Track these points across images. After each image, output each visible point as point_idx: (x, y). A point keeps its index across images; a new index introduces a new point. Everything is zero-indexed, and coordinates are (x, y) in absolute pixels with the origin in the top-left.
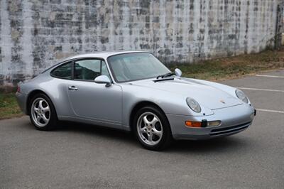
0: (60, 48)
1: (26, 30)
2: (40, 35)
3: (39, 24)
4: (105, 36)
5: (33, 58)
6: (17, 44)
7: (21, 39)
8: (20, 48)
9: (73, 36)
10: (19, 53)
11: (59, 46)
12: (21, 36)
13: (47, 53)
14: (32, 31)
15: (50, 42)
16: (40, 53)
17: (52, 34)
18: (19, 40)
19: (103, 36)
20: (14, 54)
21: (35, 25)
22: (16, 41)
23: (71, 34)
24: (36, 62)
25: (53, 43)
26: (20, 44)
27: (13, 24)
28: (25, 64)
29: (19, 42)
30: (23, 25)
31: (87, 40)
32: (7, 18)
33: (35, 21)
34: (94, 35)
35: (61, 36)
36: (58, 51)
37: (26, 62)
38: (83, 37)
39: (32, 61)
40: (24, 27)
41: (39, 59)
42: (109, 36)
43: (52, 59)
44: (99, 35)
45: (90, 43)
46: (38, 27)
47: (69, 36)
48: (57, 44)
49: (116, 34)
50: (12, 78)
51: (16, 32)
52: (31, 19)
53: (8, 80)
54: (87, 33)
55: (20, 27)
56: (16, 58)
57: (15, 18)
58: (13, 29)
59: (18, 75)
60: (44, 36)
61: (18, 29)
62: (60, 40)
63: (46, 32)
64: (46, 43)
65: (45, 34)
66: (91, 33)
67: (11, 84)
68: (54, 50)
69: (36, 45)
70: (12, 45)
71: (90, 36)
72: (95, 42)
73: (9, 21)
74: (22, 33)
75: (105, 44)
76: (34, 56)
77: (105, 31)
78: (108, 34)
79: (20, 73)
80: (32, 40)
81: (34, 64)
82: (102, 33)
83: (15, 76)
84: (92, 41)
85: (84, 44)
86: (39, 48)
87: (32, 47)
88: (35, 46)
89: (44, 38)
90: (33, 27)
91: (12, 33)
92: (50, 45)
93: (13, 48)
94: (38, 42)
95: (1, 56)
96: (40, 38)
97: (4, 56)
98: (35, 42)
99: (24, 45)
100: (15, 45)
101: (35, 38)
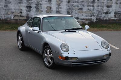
0: (82, 9)
2: (71, 3)
4: (109, 4)
5: (67, 12)
6: (59, 6)
7: (61, 4)
8: (60, 8)
9: (90, 4)
10: (60, 10)
11: (81, 8)
12: (61, 3)
13: (74, 11)
14: (67, 1)
15: (76, 6)
16: (70, 10)
17: (77, 3)
19: (108, 4)
20: (57, 10)
22: (59, 5)
23: (88, 3)
24: (68, 14)
25: (78, 6)
26: (61, 6)
31: (98, 6)
34: (102, 4)
35: (82, 4)
36: (80, 10)
38: (95, 4)
39: (66, 14)
41: (70, 13)
42: (112, 5)
43: (77, 13)
44: (105, 4)
45: (100, 7)
47: (87, 4)
48: (80, 7)
49: (117, 4)
51: (59, 1)
54: (98, 3)
56: (58, 12)
60: (73, 3)
62: (82, 5)
63: (75, 2)
64: (74, 6)
65: (74, 3)
66: (101, 3)
68: (78, 10)
69: (69, 7)
70: (57, 6)
71: (99, 4)
72: (103, 7)
74: (62, 2)
75: (109, 8)
77: (110, 2)
78: (112, 4)
80: (67, 5)
82: (107, 3)
84: (101, 6)
85: (96, 8)
86: (70, 8)
87: (67, 8)
88: (68, 8)
89: (73, 4)
92: (76, 7)
93: (57, 8)
94: (70, 6)
95: (51, 11)
96: (71, 4)
97: (52, 11)
98: (68, 6)
99: (63, 7)
100: (58, 6)
101: (68, 4)
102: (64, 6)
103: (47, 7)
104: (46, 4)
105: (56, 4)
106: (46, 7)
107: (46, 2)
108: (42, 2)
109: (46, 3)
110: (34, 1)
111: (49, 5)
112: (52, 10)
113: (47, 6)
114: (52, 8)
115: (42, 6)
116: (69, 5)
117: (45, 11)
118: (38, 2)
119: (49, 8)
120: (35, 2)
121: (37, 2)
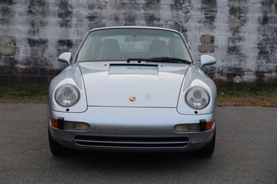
1: (251, 18)
2: (270, 25)
3: (271, 11)
5: (258, 51)
6: (237, 34)
7: (243, 29)
8: (240, 39)
10: (237, 44)
12: (242, 25)
14: (259, 20)
16: (268, 46)
18: (240, 29)
20: (231, 44)
21: (265, 13)
22: (236, 30)
24: (262, 56)
26: (240, 35)
27: (233, 11)
28: (246, 56)
29: (240, 32)
30: (246, 12)
32: (226, 4)
33: (266, 8)
37: (248, 54)
39: (257, 54)
40: (249, 15)
41: (267, 53)
46: (269, 15)
50: (225, 71)
51: (237, 20)
52: (260, 5)
53: (221, 73)
55: (243, 15)
56: (233, 50)
57: (236, 5)
58: (232, 17)
59: (235, 68)
61: (239, 17)
67: (224, 78)
69: (263, 36)
70: (230, 35)
73: (228, 9)
74: (245, 21)
76: (259, 48)
79: (238, 67)
80: (258, 30)
81: (259, 58)
83: (230, 69)
86: (268, 39)
87: (259, 38)
88: (261, 38)
90: (261, 15)
91: (230, 21)
93: (230, 38)
94: (267, 33)
95: (214, 47)
96: (272, 28)
97: (217, 47)
98: (262, 33)
99: (246, 35)
100: (234, 34)
101: (263, 28)
102: (249, 34)
103: (203, 36)
104: (199, 28)
105: (228, 28)
106: (199, 36)
107: (199, 22)
108: (188, 23)
109: (198, 25)
110: (167, 21)
111: (207, 32)
112: (215, 44)
113: (202, 33)
114: (215, 39)
115: (188, 33)
116: (265, 31)
117: (197, 48)
118: (176, 23)
119: (208, 40)
120: (169, 23)
121: (174, 24)
